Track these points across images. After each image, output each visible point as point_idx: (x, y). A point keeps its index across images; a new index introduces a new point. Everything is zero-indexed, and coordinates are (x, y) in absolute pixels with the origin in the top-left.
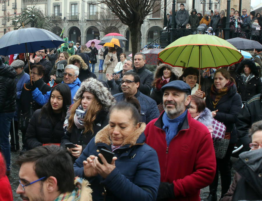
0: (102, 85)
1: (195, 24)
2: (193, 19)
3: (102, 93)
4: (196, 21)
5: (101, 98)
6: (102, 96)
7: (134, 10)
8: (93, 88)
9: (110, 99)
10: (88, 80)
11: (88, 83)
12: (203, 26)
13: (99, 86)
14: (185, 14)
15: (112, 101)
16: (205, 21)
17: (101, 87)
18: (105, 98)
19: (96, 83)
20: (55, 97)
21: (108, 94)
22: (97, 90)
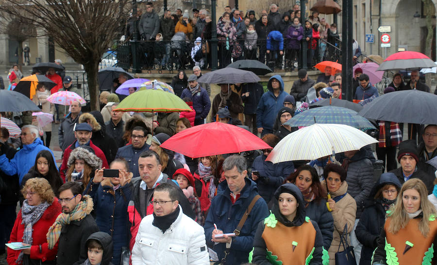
0: (88, 151)
1: (169, 33)
2: (166, 24)
3: (90, 158)
4: (169, 28)
5: (90, 162)
6: (90, 161)
7: (89, 48)
8: (82, 157)
9: (96, 161)
10: (76, 150)
11: (76, 153)
12: (180, 35)
13: (85, 154)
14: (152, 18)
15: (99, 162)
16: (182, 27)
17: (87, 153)
18: (93, 161)
19: (83, 151)
20: (42, 163)
21: (94, 158)
22: (85, 157)
